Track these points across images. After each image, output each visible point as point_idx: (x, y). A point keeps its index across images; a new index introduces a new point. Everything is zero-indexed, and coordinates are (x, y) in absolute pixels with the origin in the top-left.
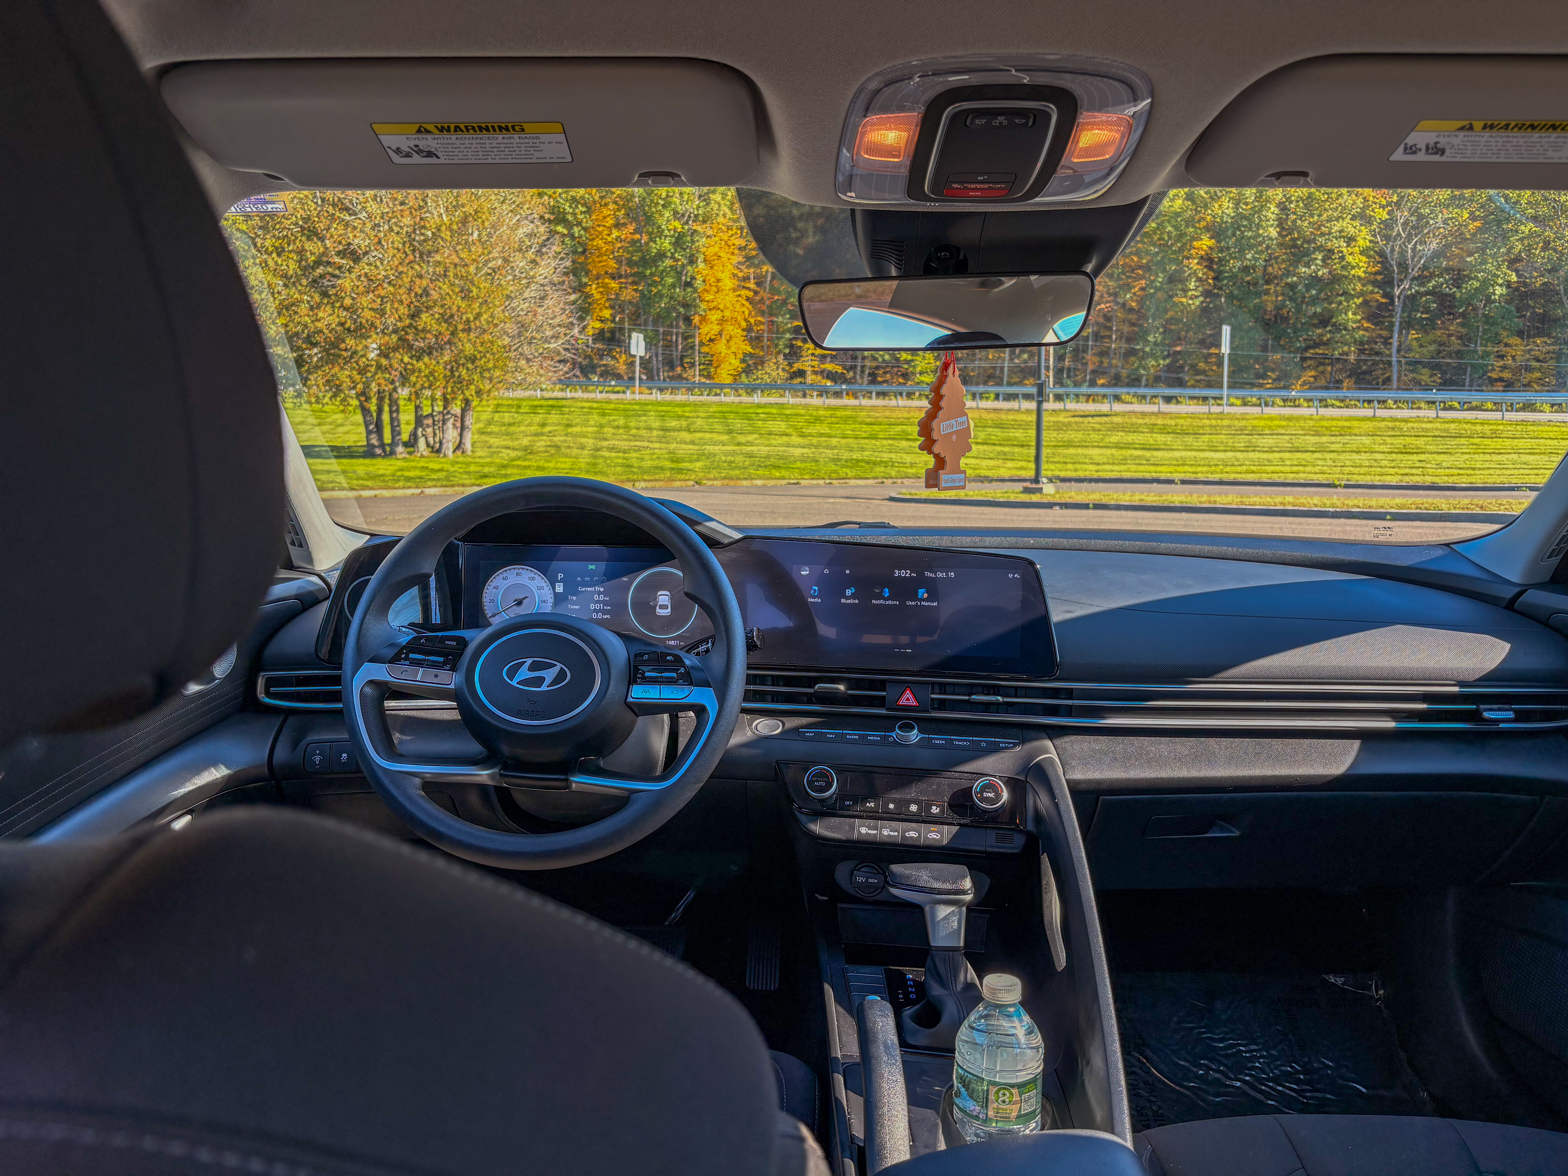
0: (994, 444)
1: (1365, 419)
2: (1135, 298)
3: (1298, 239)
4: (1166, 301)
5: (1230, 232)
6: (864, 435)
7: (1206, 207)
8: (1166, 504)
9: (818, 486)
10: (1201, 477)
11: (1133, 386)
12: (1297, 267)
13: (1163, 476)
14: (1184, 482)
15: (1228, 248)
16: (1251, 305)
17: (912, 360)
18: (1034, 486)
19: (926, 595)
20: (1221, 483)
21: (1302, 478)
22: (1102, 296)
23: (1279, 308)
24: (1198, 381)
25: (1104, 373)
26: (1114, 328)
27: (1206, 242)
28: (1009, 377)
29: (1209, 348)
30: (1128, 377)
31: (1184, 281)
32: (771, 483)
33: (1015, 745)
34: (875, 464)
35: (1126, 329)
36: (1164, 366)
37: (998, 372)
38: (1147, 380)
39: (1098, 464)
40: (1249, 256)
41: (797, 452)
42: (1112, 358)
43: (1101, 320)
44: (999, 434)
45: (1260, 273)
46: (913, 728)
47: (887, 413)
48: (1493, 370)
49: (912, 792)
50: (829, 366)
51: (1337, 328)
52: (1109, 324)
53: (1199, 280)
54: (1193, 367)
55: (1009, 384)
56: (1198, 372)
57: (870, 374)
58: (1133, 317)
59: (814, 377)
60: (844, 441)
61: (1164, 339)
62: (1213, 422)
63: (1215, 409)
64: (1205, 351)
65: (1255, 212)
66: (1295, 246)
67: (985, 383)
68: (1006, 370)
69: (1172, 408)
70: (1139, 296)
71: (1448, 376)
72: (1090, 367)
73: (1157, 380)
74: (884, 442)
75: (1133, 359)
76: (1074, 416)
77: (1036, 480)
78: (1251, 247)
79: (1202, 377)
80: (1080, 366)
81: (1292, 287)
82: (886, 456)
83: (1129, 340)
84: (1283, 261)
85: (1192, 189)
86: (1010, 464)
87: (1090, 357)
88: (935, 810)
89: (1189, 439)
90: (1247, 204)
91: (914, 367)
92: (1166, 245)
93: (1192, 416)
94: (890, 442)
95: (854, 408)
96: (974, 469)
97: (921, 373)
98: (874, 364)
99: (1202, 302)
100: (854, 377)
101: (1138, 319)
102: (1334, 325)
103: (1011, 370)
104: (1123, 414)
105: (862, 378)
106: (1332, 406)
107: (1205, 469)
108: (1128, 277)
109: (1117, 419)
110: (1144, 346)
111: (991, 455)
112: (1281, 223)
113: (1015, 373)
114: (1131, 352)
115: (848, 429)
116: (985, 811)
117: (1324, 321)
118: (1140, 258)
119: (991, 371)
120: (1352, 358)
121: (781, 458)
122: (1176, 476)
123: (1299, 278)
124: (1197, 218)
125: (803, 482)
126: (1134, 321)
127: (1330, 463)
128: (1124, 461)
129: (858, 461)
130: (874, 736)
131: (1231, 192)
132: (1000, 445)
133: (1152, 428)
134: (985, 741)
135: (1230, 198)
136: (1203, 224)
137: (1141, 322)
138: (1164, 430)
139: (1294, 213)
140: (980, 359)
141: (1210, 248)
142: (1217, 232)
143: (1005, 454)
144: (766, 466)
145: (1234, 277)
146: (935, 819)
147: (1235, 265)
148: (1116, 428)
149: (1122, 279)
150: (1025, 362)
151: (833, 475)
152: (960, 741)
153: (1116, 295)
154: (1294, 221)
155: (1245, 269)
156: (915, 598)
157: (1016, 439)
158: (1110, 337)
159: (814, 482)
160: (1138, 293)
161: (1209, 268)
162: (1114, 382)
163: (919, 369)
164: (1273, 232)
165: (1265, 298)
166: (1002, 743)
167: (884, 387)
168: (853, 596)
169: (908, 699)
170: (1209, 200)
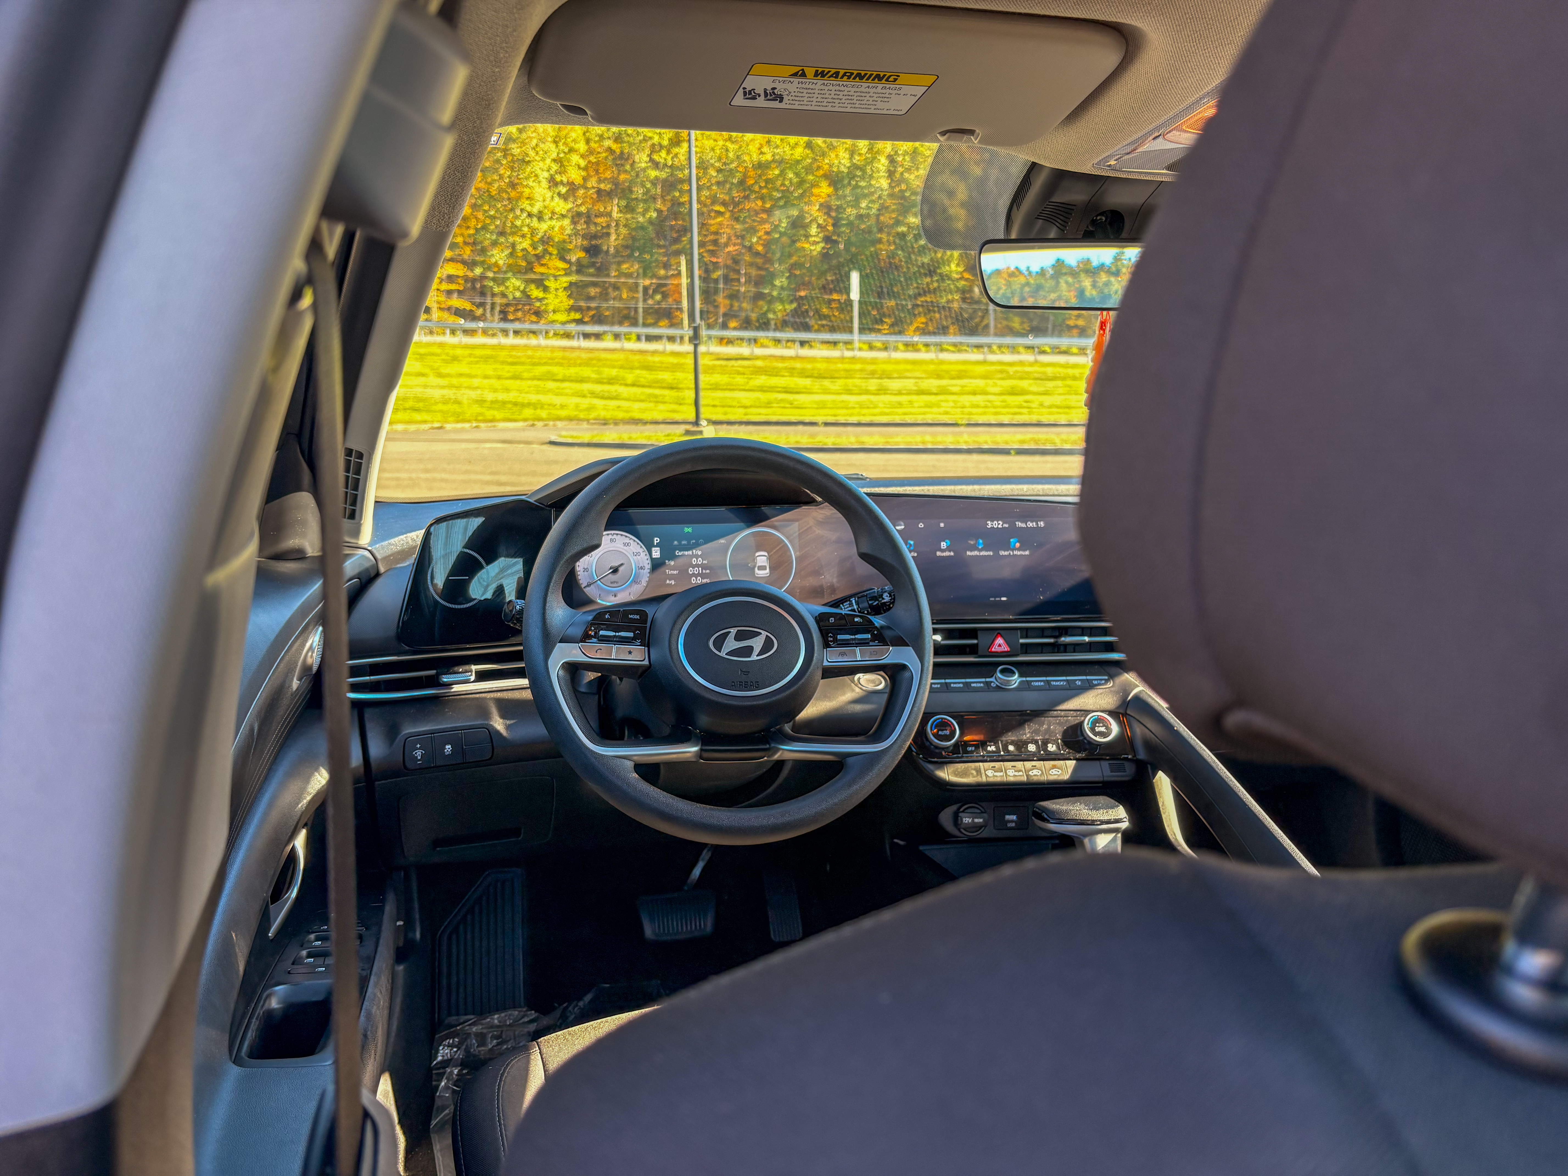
0: (643, 386)
1: (978, 363)
2: (761, 242)
3: (906, 191)
4: (790, 246)
5: (846, 182)
6: (508, 375)
7: (824, 155)
8: (820, 446)
9: (462, 430)
10: (842, 419)
11: (763, 330)
12: (905, 217)
13: (807, 419)
14: (827, 424)
15: (845, 196)
16: (868, 253)
17: (543, 298)
18: (695, 429)
19: (1018, 545)
20: (859, 424)
21: (929, 418)
22: (729, 239)
23: (891, 255)
24: (823, 326)
25: (735, 316)
26: (743, 272)
27: (824, 189)
28: (644, 318)
29: (831, 293)
30: (758, 321)
31: (806, 227)
32: (412, 428)
33: (1107, 681)
34: (523, 405)
35: (754, 272)
36: (791, 310)
37: (632, 313)
38: (776, 324)
39: (746, 407)
40: (863, 205)
41: (437, 394)
42: (742, 303)
43: (729, 262)
44: (648, 376)
45: (872, 221)
46: (1014, 673)
47: (530, 353)
48: (1070, 318)
49: (1027, 732)
50: (456, 302)
51: (943, 278)
52: (737, 268)
53: (819, 226)
54: (817, 311)
55: (645, 325)
56: (822, 317)
57: (501, 312)
58: (759, 261)
59: (441, 314)
60: (486, 381)
61: (789, 283)
62: (847, 366)
63: (848, 354)
64: (826, 297)
65: (868, 164)
66: (903, 197)
67: (621, 323)
68: (641, 311)
69: (805, 352)
70: (764, 240)
71: (1035, 323)
72: (722, 310)
73: (784, 324)
74: (530, 383)
75: (761, 303)
76: (718, 359)
77: (696, 423)
78: (865, 196)
79: (824, 322)
80: (711, 309)
81: (903, 236)
82: (533, 398)
83: (757, 284)
84: (893, 211)
85: (811, 138)
86: (661, 407)
87: (722, 300)
88: (1051, 748)
89: (827, 383)
90: (860, 154)
91: (547, 305)
92: (788, 190)
93: (828, 360)
94: (536, 382)
95: (493, 347)
96: (627, 411)
97: (554, 312)
98: (504, 301)
99: (823, 248)
100: (484, 315)
101: (764, 263)
102: (941, 275)
103: (646, 310)
104: (764, 358)
105: (492, 315)
106: (947, 350)
107: (844, 411)
108: (754, 221)
109: (759, 363)
110: (772, 290)
111: (643, 397)
112: (891, 174)
113: (649, 314)
114: (759, 296)
115: (489, 369)
116: (1099, 744)
117: (931, 270)
118: (764, 202)
119: (625, 312)
120: (955, 305)
121: (420, 400)
122: (820, 419)
123: (909, 227)
124: (815, 166)
125: (448, 426)
126: (760, 265)
127: (952, 404)
128: (768, 405)
129: (504, 403)
130: (977, 682)
131: (846, 143)
132: (650, 387)
133: (792, 371)
134: (1079, 680)
135: (846, 149)
136: (821, 172)
137: (767, 266)
138: (803, 374)
139: (902, 166)
140: (614, 299)
141: (829, 196)
142: (835, 180)
143: (656, 396)
144: (405, 409)
145: (850, 224)
146: (1053, 756)
147: (851, 212)
148: (759, 371)
149: (748, 223)
150: (659, 303)
151: (480, 418)
152: (1058, 681)
153: (743, 237)
154: (902, 174)
155: (860, 217)
156: (1007, 547)
157: (662, 381)
158: (738, 280)
159: (459, 426)
160: (765, 237)
161: (828, 214)
162: (745, 325)
163: (551, 308)
164: (884, 183)
165: (878, 246)
166: (1095, 680)
167: (517, 326)
168: (949, 549)
169: (1000, 646)
170: (826, 150)
